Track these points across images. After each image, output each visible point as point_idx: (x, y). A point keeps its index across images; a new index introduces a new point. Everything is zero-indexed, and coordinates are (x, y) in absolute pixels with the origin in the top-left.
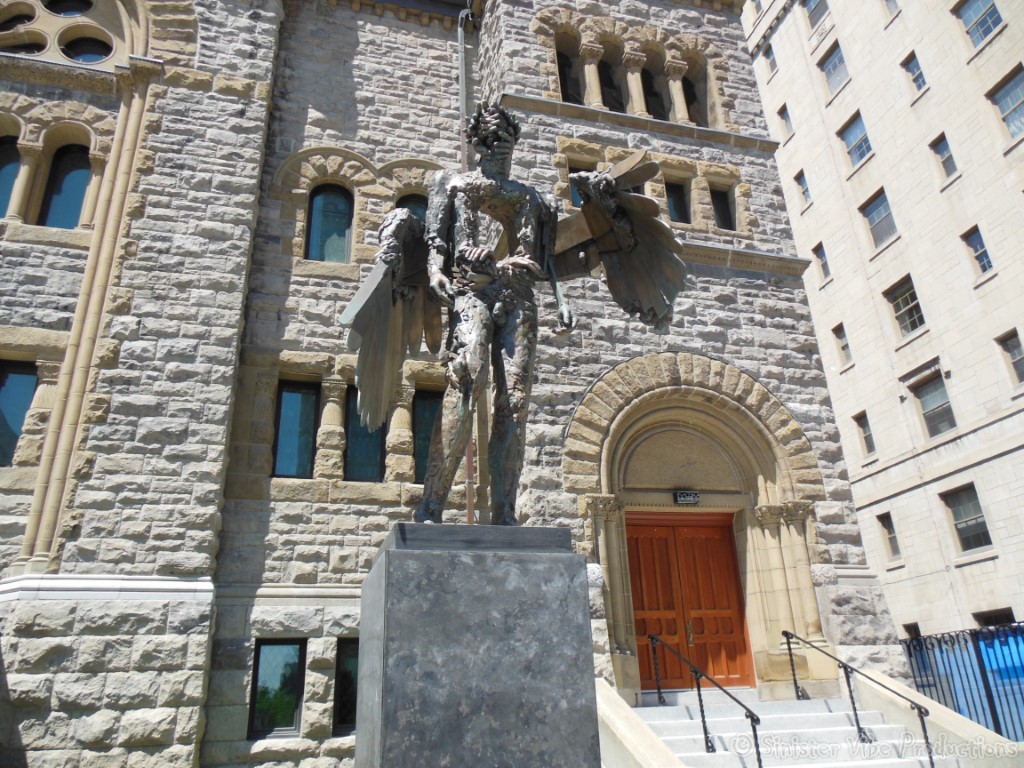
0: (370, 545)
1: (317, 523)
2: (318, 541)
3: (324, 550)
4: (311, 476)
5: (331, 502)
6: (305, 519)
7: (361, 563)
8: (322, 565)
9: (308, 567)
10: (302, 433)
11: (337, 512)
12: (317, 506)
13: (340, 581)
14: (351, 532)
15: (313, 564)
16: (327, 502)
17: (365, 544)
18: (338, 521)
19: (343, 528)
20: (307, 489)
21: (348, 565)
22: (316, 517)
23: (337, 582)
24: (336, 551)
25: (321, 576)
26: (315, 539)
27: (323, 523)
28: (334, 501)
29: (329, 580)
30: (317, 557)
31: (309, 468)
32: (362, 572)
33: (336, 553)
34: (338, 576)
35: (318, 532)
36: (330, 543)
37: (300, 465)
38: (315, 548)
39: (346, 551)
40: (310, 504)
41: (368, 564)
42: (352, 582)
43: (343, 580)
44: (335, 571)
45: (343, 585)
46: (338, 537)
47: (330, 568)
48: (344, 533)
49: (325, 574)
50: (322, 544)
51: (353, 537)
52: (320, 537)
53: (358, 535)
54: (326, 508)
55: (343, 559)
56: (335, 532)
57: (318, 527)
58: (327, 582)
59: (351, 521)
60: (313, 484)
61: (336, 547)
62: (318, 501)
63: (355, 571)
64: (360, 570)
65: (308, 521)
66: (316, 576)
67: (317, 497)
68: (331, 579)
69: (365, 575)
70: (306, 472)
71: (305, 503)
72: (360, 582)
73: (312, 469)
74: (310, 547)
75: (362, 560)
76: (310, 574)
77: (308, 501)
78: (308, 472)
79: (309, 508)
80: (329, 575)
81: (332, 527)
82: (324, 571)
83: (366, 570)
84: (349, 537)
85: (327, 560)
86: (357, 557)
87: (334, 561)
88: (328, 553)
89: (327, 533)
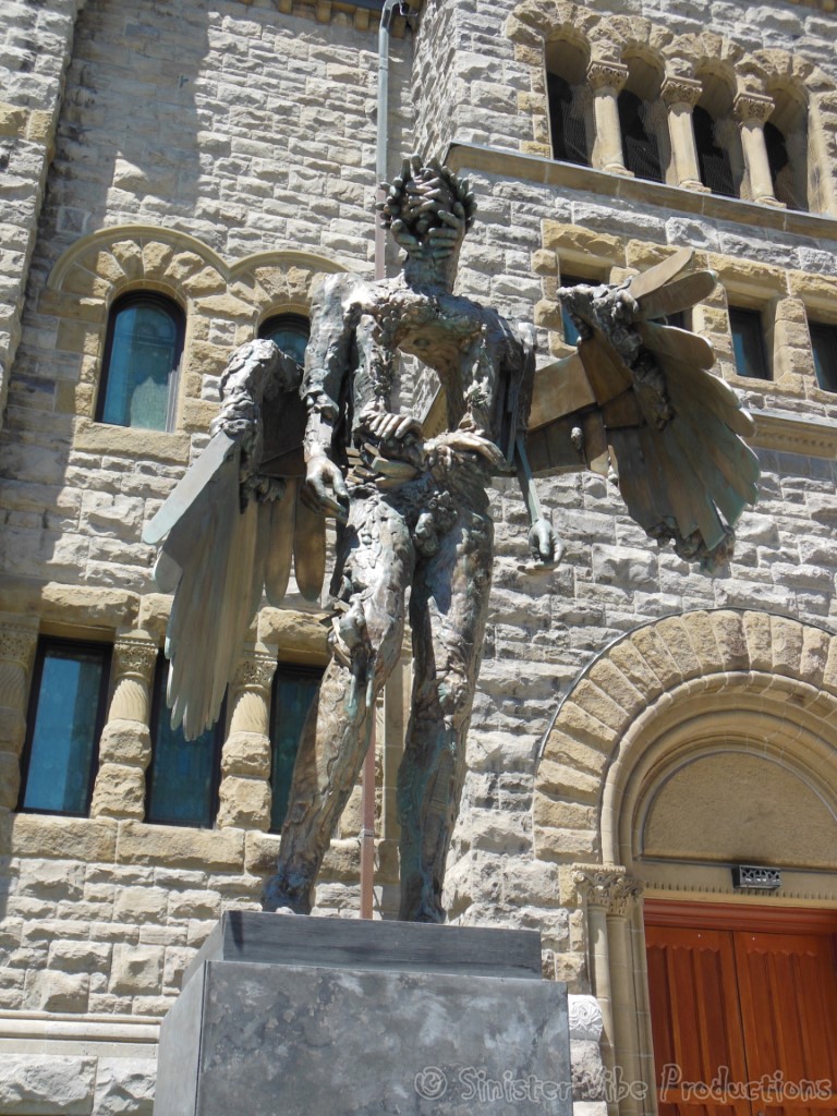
0: (185, 944)
1: (93, 899)
2: (93, 933)
3: (102, 950)
4: (86, 813)
5: (119, 862)
6: (71, 891)
7: (168, 978)
8: (97, 979)
9: (72, 982)
10: (77, 733)
11: (129, 880)
12: (93, 868)
13: (127, 1009)
14: (152, 917)
15: (81, 976)
16: (112, 862)
17: (176, 943)
18: (129, 897)
19: (137, 911)
20: (78, 837)
21: (145, 979)
22: (91, 889)
23: (121, 1012)
24: (124, 953)
25: (94, 998)
26: (88, 930)
27: (103, 900)
28: (126, 861)
29: (109, 1007)
30: (88, 964)
31: (84, 797)
32: (168, 995)
33: (125, 956)
34: (126, 1000)
35: (94, 916)
36: (114, 938)
37: (70, 792)
38: (87, 947)
39: (141, 955)
40: (81, 863)
41: (178, 979)
42: (149, 1012)
43: (134, 1009)
44: (121, 990)
45: (133, 1017)
46: (129, 928)
47: (112, 984)
48: (138, 921)
49: (102, 996)
50: (99, 939)
51: (157, 927)
52: (97, 926)
53: (163, 924)
54: (110, 873)
55: (136, 968)
56: (124, 918)
57: (95, 906)
58: (104, 1011)
59: (153, 898)
60: (89, 826)
61: (124, 946)
62: (99, 859)
63: (156, 992)
64: (166, 990)
65: (77, 896)
66: (86, 998)
67: (94, 852)
68: (112, 1006)
69: (173, 1000)
70: (79, 805)
71: (74, 863)
72: (163, 1013)
73: (90, 799)
74: (78, 944)
75: (169, 971)
76: (74, 995)
77: (78, 858)
78: (82, 806)
79: (79, 872)
80: (109, 997)
81: (118, 908)
82: (101, 990)
83: (176, 990)
84: (149, 927)
85: (107, 971)
86: (161, 965)
87: (119, 971)
88: (110, 957)
89: (109, 919)
